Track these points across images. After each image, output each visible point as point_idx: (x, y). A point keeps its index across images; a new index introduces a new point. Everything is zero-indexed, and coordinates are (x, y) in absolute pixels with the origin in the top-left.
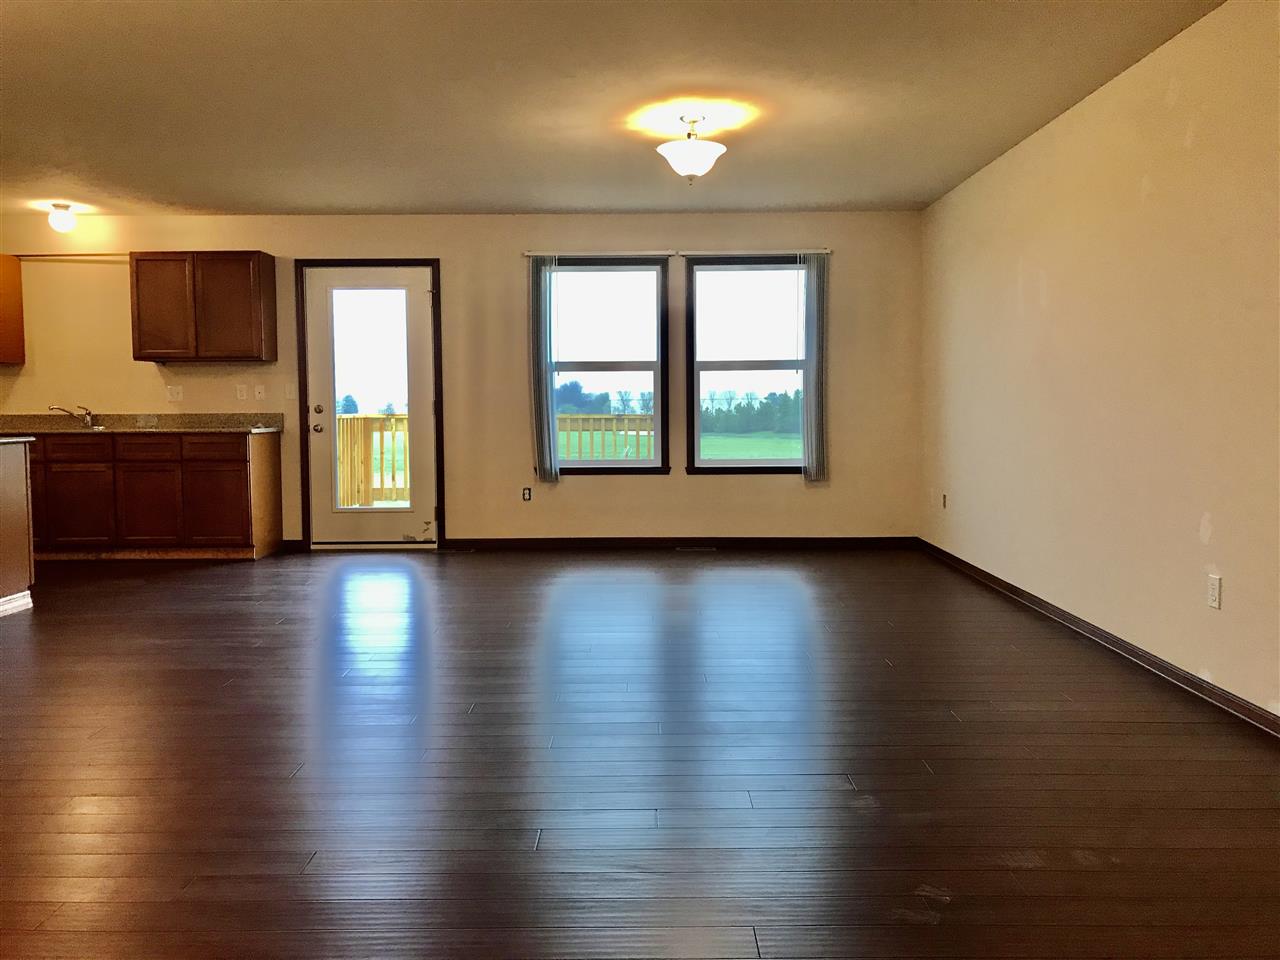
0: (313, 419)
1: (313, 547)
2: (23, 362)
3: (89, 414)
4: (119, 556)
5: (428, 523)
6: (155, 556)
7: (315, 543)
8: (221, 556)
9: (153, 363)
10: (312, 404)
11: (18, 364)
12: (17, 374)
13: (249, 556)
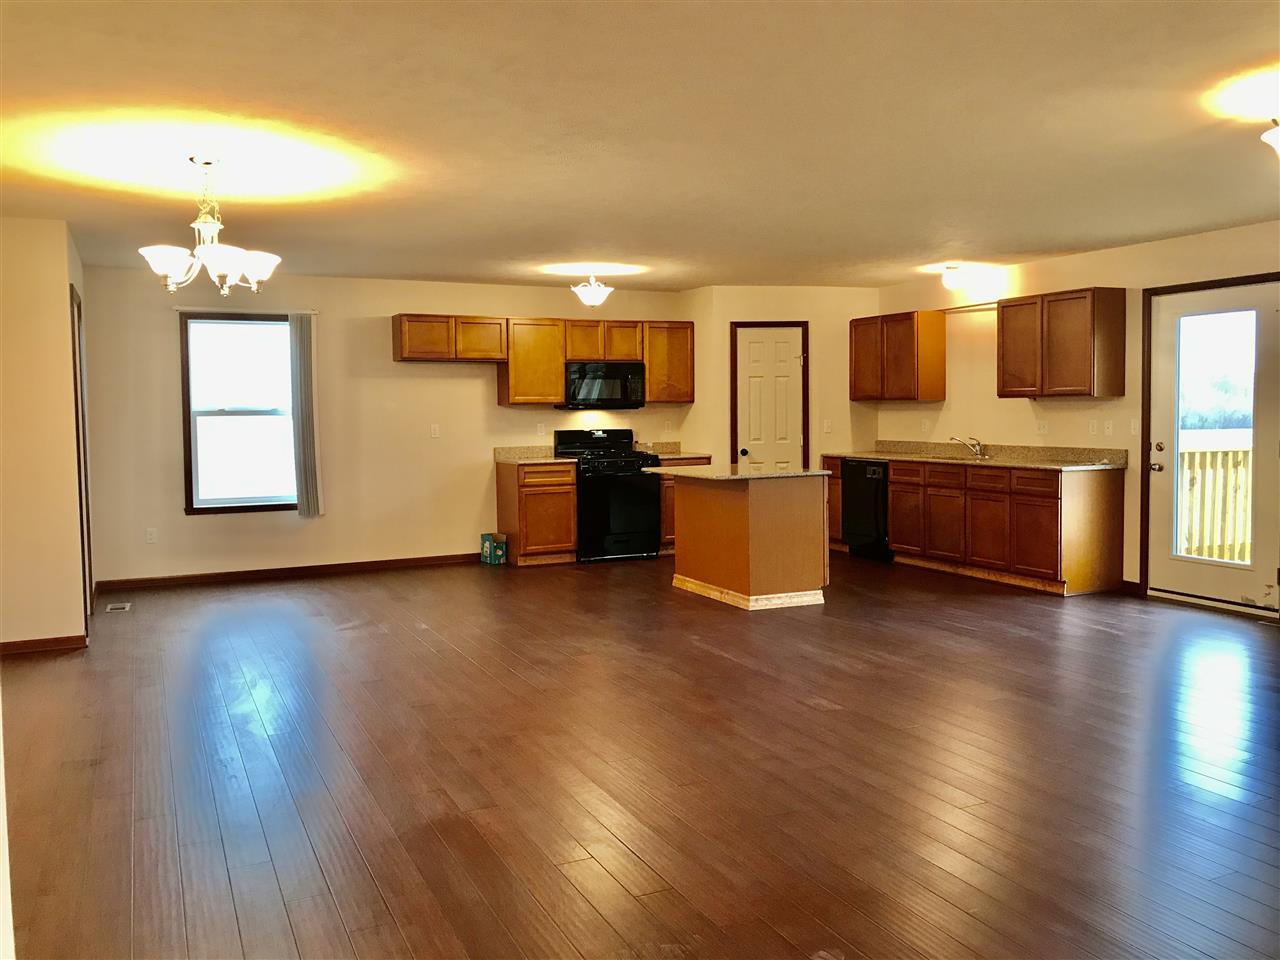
0: (1155, 457)
1: (1150, 592)
2: (945, 399)
3: (979, 444)
4: (969, 573)
5: (1270, 587)
6: (993, 578)
7: (1152, 589)
8: (1040, 587)
9: (1027, 399)
10: (1154, 441)
11: (939, 401)
12: (941, 409)
13: (1060, 592)
